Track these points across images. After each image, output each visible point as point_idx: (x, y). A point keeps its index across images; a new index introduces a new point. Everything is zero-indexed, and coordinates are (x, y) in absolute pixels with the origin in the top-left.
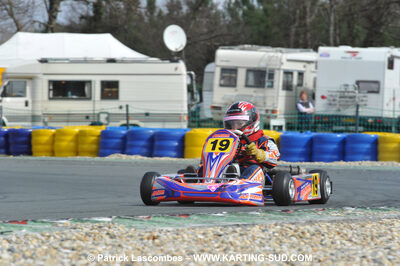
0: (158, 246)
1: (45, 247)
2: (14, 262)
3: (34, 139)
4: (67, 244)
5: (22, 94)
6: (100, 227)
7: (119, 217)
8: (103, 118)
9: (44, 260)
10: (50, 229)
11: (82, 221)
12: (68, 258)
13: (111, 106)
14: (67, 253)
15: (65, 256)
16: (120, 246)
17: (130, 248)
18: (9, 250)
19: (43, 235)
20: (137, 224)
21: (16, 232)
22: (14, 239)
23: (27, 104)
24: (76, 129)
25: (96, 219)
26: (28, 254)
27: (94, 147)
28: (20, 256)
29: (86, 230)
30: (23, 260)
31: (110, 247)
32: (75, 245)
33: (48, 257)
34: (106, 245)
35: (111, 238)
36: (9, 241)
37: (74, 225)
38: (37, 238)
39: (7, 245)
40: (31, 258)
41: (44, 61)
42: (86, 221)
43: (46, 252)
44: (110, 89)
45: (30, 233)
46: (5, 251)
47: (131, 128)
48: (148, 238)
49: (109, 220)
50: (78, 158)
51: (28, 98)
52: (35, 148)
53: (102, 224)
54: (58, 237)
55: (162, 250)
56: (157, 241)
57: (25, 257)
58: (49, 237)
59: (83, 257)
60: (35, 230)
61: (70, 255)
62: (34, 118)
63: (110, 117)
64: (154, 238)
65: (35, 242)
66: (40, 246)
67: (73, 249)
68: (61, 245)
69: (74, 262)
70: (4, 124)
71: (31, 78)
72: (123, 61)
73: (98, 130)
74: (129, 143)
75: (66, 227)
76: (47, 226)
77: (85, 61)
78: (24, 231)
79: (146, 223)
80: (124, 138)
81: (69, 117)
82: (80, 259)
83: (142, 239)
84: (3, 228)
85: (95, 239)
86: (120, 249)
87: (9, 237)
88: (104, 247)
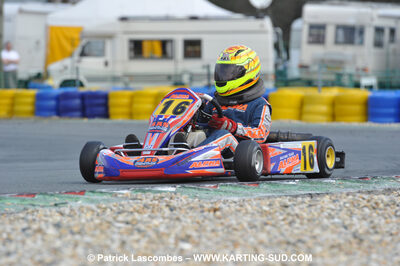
0: (219, 218)
1: (97, 221)
2: (60, 238)
3: (112, 101)
4: (121, 218)
5: (101, 53)
6: (162, 198)
7: (183, 187)
8: (185, 78)
9: (93, 236)
10: (108, 201)
11: (143, 191)
12: (119, 233)
13: (194, 66)
14: (119, 228)
15: (117, 230)
17: (189, 221)
18: (56, 225)
19: (99, 207)
20: (202, 194)
21: (72, 204)
22: (67, 211)
23: (106, 64)
25: (160, 189)
26: (75, 229)
28: (67, 232)
29: (144, 201)
30: (69, 237)
31: (167, 221)
32: (130, 218)
33: (98, 232)
34: (164, 218)
35: (171, 210)
36: (62, 214)
37: (134, 195)
38: (93, 211)
39: (58, 219)
40: (79, 233)
41: (124, 19)
42: (148, 191)
44: (193, 48)
45: (86, 205)
48: (209, 211)
49: (173, 189)
51: (108, 57)
52: (112, 110)
53: (163, 195)
54: (114, 208)
55: (222, 224)
56: (218, 213)
57: (72, 233)
58: (105, 208)
59: (136, 232)
60: (92, 201)
61: (122, 230)
62: (115, 79)
63: (193, 77)
64: (215, 210)
65: (89, 216)
66: (93, 220)
67: (127, 223)
68: (115, 218)
69: (125, 237)
70: (82, 85)
71: (110, 37)
72: (206, 19)
75: (126, 198)
76: (105, 197)
77: (167, 19)
78: (80, 202)
83: (202, 212)
84: (58, 200)
85: (153, 212)
86: (177, 223)
87: (62, 209)
88: (161, 220)
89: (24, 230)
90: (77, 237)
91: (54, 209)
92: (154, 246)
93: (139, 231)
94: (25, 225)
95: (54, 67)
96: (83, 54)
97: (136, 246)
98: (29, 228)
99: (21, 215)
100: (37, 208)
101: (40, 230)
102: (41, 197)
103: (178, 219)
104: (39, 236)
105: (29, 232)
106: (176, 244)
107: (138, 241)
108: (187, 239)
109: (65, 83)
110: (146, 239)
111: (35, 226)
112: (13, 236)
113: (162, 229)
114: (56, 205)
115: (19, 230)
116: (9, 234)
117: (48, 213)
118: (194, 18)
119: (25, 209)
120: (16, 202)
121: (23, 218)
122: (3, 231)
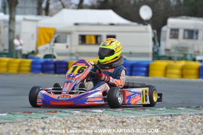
0: (125, 126)
1: (63, 127)
4: (75, 125)
5: (65, 41)
6: (96, 115)
7: (106, 110)
10: (69, 116)
17: (109, 127)
19: (64, 120)
20: (116, 114)
21: (50, 117)
22: (48, 121)
23: (67, 47)
25: (95, 111)
29: (87, 117)
32: (80, 126)
34: (97, 126)
35: (101, 122)
36: (45, 123)
37: (82, 113)
38: (61, 121)
39: (43, 125)
41: (76, 24)
42: (89, 112)
45: (57, 118)
46: (40, 129)
48: (120, 122)
49: (101, 111)
51: (68, 43)
53: (96, 114)
54: (72, 120)
56: (124, 124)
58: (67, 120)
60: (61, 116)
62: (71, 55)
64: (123, 122)
65: (59, 124)
66: (61, 126)
67: (78, 128)
68: (72, 125)
70: (55, 57)
71: (70, 33)
72: (118, 25)
75: (77, 115)
76: (67, 114)
77: (98, 24)
78: (54, 117)
79: (121, 113)
83: (116, 123)
84: (43, 116)
85: (91, 122)
87: (45, 120)
88: (96, 127)
89: (26, 130)
91: (41, 120)
94: (27, 128)
95: (41, 48)
96: (56, 42)
98: (29, 130)
99: (25, 123)
100: (33, 119)
101: (34, 131)
102: (35, 114)
103: (104, 126)
104: (34, 134)
105: (29, 131)
109: (46, 56)
111: (32, 129)
112: (20, 134)
114: (42, 118)
115: (24, 130)
116: (19, 132)
117: (39, 122)
118: (112, 24)
119: (27, 120)
120: (22, 116)
121: (26, 125)
122: (16, 131)
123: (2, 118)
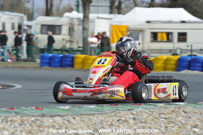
1: (151, 117)
2: (136, 125)
4: (162, 116)
5: (137, 39)
7: (189, 103)
8: (178, 51)
9: (151, 124)
10: (153, 108)
11: (170, 105)
12: (164, 123)
13: (182, 45)
15: (162, 122)
16: (190, 117)
17: (195, 118)
18: (133, 119)
19: (150, 111)
20: (198, 106)
21: (136, 110)
22: (135, 113)
23: (139, 44)
24: (165, 57)
25: (178, 103)
26: (143, 121)
27: (174, 66)
28: (139, 122)
29: (172, 109)
30: (140, 124)
31: (184, 118)
32: (167, 117)
33: (153, 122)
35: (185, 113)
36: (133, 114)
37: (166, 106)
38: (147, 113)
39: (132, 116)
40: (145, 123)
41: (148, 22)
42: (172, 104)
43: (152, 120)
44: (182, 37)
45: (143, 110)
46: (131, 119)
47: (193, 57)
49: (184, 104)
50: (166, 72)
51: (140, 41)
53: (180, 106)
54: (157, 112)
57: (141, 122)
58: (153, 112)
59: (171, 123)
60: (146, 109)
61: (165, 122)
63: (182, 51)
65: (146, 115)
66: (149, 117)
67: (166, 119)
68: (159, 116)
69: (167, 125)
71: (142, 31)
72: (189, 22)
73: (176, 58)
74: (192, 64)
75: (162, 107)
77: (170, 22)
78: (140, 109)
80: (190, 62)
81: (161, 51)
82: (169, 124)
83: (201, 114)
84: (130, 108)
85: (177, 114)
86: (190, 119)
87: (132, 112)
88: (182, 118)
89: (118, 120)
90: (144, 124)
91: (128, 112)
92: (181, 130)
93: (173, 122)
97: (173, 129)
98: (120, 120)
99: (113, 114)
102: (121, 106)
104: (126, 123)
106: (191, 129)
107: (173, 127)
108: (196, 126)
110: (177, 126)
111: (123, 119)
112: (113, 123)
113: (183, 122)
114: (129, 110)
115: (116, 120)
116: (111, 122)
117: (126, 113)
118: (183, 22)
119: (114, 112)
120: (109, 108)
121: (115, 116)
122: (108, 121)
123: (91, 110)
